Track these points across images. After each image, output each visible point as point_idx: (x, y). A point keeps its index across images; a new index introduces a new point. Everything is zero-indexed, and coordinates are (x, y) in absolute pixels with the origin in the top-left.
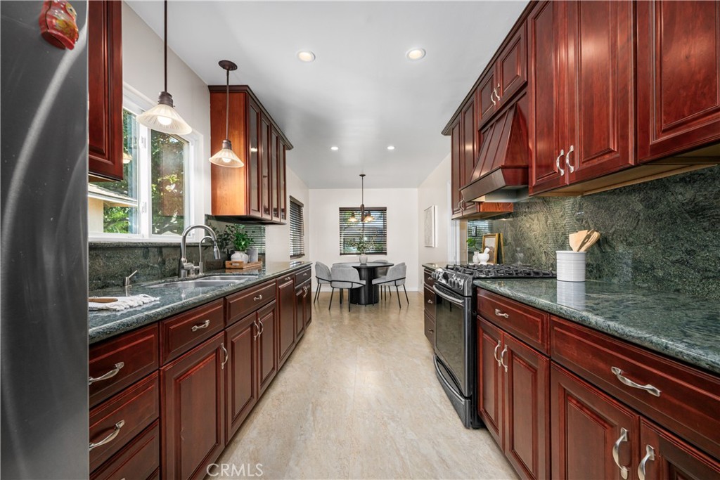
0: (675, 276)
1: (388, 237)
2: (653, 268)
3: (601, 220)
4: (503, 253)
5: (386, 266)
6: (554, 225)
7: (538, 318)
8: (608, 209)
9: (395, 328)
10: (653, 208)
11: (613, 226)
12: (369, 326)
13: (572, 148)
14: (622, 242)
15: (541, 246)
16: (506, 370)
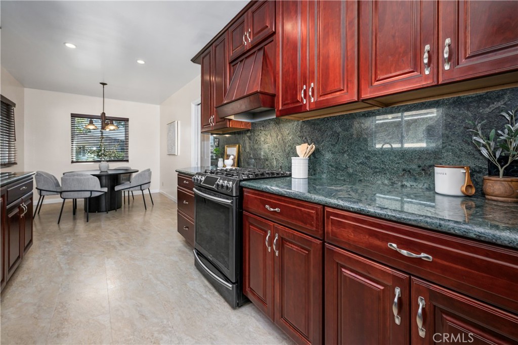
0: (359, 172)
1: (129, 146)
2: (347, 167)
3: (315, 137)
4: (242, 160)
5: (128, 173)
6: (282, 140)
7: (313, 210)
8: (320, 130)
9: (144, 230)
10: (347, 131)
11: (323, 141)
12: (116, 233)
13: (312, 84)
14: (328, 151)
15: (273, 154)
16: (277, 254)
